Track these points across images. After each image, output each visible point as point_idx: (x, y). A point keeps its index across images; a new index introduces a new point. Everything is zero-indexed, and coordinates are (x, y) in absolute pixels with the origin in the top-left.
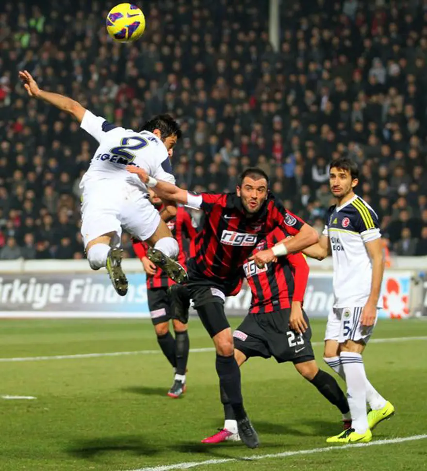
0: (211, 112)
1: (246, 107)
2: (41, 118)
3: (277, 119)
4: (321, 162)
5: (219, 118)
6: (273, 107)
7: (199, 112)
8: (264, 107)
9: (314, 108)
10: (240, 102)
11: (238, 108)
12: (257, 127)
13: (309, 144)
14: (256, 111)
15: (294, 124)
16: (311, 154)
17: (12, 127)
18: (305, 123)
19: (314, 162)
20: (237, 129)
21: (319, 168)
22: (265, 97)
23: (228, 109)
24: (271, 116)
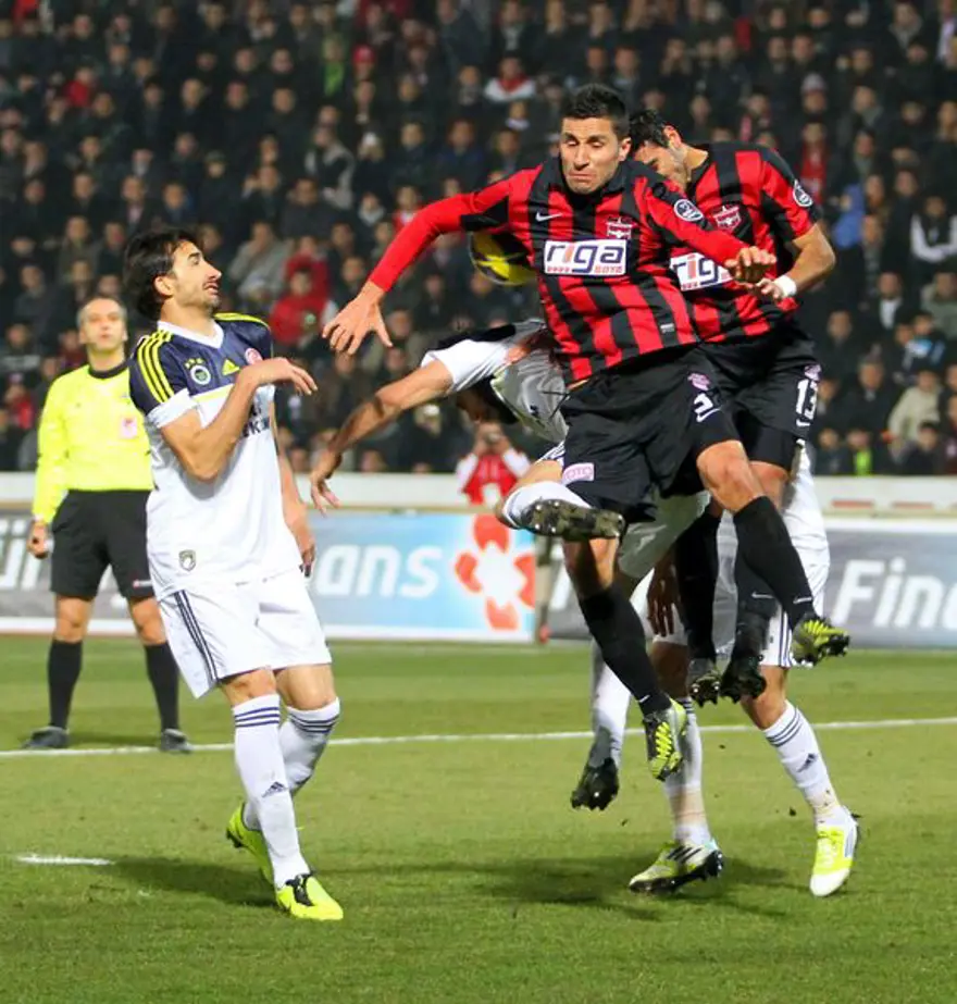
0: (625, 59)
1: (725, 47)
2: (143, 68)
3: (812, 82)
4: (935, 208)
5: (649, 76)
6: (801, 48)
7: (595, 58)
8: (776, 48)
9: (916, 54)
10: (710, 32)
11: (705, 50)
12: (756, 104)
13: (901, 155)
14: (753, 57)
15: (863, 98)
16: (905, 184)
17: (62, 92)
18: (892, 97)
19: (915, 206)
20: (699, 107)
21: (927, 226)
22: (777, 20)
23: (675, 50)
24: (795, 72)
